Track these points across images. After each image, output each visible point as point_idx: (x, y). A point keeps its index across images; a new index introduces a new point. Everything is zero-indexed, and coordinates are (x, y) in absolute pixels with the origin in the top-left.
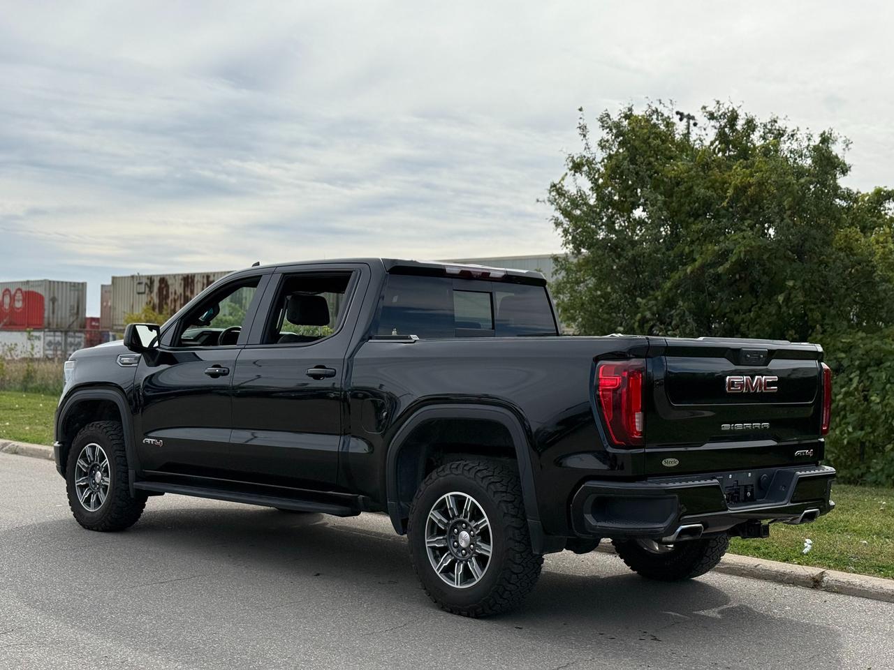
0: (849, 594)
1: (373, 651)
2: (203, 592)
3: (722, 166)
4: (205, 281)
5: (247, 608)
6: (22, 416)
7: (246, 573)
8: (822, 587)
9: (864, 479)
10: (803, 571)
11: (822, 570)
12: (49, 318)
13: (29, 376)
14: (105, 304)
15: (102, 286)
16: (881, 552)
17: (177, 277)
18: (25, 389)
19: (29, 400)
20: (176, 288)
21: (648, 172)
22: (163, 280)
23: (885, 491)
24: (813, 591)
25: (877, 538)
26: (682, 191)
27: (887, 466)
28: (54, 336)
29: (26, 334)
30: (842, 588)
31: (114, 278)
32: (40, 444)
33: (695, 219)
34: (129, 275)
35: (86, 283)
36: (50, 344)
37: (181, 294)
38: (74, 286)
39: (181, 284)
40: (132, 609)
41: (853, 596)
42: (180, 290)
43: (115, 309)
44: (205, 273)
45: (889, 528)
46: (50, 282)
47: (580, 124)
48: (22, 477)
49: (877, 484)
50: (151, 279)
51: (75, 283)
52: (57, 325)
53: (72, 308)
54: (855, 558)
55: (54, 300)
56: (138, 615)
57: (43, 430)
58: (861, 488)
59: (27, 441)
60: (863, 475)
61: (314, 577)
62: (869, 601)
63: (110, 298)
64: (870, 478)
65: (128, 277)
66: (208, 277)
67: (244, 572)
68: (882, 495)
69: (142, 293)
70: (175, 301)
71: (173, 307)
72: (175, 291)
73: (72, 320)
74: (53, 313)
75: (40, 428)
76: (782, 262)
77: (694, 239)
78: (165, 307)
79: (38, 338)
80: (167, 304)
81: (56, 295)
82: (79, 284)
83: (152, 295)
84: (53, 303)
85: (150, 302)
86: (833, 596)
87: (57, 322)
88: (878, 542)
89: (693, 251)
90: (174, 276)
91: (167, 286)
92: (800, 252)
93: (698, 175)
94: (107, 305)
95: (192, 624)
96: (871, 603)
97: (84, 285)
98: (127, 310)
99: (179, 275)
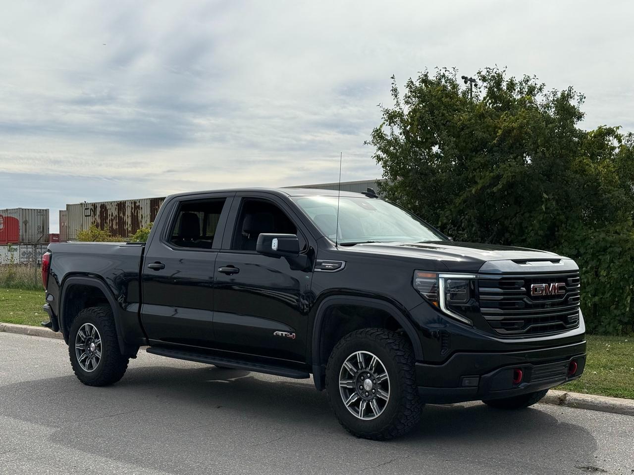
0: (584, 409)
1: (258, 457)
2: (139, 421)
3: (493, 115)
4: (133, 206)
5: (170, 431)
6: (7, 305)
7: (170, 407)
8: (565, 404)
9: (597, 330)
10: (552, 393)
11: (565, 392)
12: (23, 235)
13: (11, 277)
14: (63, 224)
15: (60, 211)
16: (606, 379)
17: (113, 204)
18: (8, 286)
19: (11, 294)
20: (113, 211)
21: (442, 121)
22: (103, 206)
23: (611, 338)
24: (559, 407)
25: (604, 370)
26: (466, 134)
27: (612, 321)
28: (27, 248)
29: (7, 248)
30: (579, 404)
31: (68, 206)
32: (20, 324)
33: (476, 153)
34: (78, 203)
35: (49, 209)
36: (24, 253)
37: (116, 216)
38: (40, 212)
39: (116, 209)
40: (91, 434)
41: (586, 409)
42: (115, 213)
43: (69, 227)
44: (133, 200)
45: (612, 362)
46: (23, 209)
47: (393, 87)
48: (10, 347)
49: (606, 333)
50: (94, 205)
51: (40, 210)
52: (29, 240)
53: (39, 227)
54: (588, 383)
55: (26, 223)
56: (95, 438)
57: (23, 315)
58: (594, 336)
59: (12, 322)
60: (596, 327)
61: (216, 409)
62: (597, 412)
63: (66, 220)
64: (601, 330)
65: (78, 204)
66: (135, 203)
67: (168, 407)
68: (608, 341)
69: (88, 216)
70: (112, 220)
71: (111, 225)
72: (112, 213)
73: (39, 236)
74: (26, 232)
75: (20, 313)
76: (536, 183)
77: (476, 168)
78: (105, 225)
79: (16, 250)
80: (106, 222)
81: (27, 219)
82: (43, 210)
83: (96, 217)
84: (26, 225)
85: (94, 221)
86: (573, 409)
87: (29, 238)
88: (603, 372)
89: (475, 176)
90: (111, 203)
91: (106, 210)
92: (548, 175)
93: (476, 122)
94: (64, 224)
95: (133, 443)
96: (599, 414)
97: (47, 211)
98: (78, 228)
99: (114, 202)
